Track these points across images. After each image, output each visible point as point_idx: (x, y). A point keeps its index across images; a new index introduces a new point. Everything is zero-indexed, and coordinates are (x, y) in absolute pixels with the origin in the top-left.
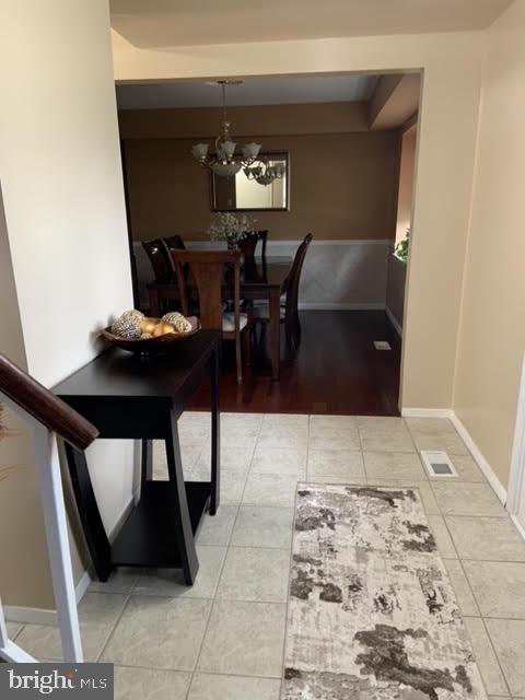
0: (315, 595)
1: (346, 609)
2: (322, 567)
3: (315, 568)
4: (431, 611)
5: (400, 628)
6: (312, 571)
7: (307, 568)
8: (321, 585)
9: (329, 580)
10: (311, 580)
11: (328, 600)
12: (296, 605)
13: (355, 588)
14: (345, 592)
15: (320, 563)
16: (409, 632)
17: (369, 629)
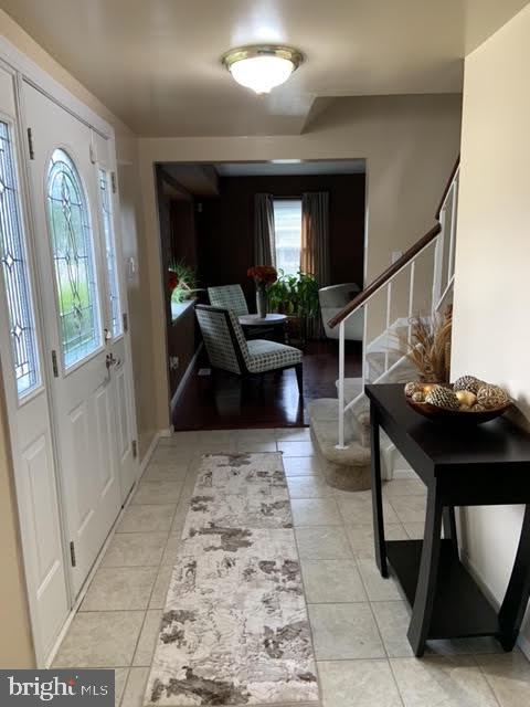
0: (279, 564)
1: (257, 558)
2: (276, 585)
3: (281, 584)
4: (195, 562)
5: (221, 551)
6: (284, 581)
7: (290, 584)
8: (276, 571)
9: (270, 576)
10: (284, 574)
11: (270, 563)
12: (293, 557)
13: (249, 572)
14: (257, 568)
15: (278, 588)
16: (216, 549)
17: (243, 549)
